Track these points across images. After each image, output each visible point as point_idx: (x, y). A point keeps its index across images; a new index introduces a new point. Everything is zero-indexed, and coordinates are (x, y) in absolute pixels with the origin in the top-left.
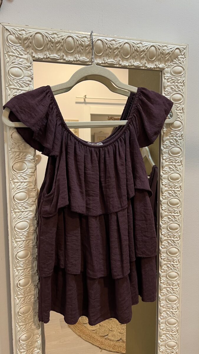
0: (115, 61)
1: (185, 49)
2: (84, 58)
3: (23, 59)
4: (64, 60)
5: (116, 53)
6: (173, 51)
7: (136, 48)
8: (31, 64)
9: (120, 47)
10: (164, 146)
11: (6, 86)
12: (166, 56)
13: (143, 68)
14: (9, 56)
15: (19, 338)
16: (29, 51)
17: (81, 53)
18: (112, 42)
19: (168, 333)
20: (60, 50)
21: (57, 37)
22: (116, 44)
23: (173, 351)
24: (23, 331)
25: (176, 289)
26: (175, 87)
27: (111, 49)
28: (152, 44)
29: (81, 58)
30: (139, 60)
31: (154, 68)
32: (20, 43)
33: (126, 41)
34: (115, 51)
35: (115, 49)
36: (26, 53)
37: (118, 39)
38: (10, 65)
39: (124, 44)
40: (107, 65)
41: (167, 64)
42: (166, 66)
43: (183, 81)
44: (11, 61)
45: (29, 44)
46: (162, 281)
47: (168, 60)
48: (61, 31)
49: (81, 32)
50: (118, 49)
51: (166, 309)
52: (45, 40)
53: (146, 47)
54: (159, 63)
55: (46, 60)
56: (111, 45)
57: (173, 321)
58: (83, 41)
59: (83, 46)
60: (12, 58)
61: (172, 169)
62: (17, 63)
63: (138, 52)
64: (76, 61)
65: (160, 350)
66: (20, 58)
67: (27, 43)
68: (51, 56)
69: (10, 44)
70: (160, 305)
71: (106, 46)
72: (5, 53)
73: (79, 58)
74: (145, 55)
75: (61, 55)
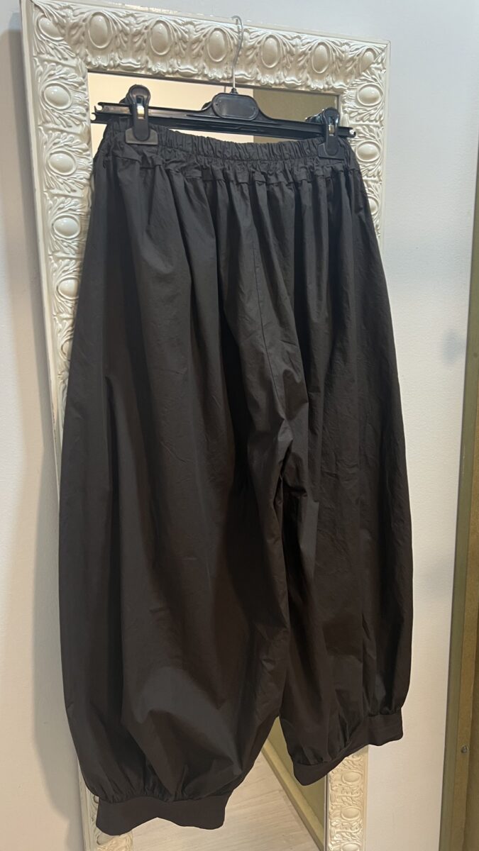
0: (248, 74)
1: (383, 51)
2: (188, 66)
3: (68, 68)
4: (149, 70)
5: (250, 57)
6: (361, 55)
7: (289, 47)
8: (84, 77)
9: (258, 46)
11: (39, 124)
12: (347, 66)
13: (303, 89)
14: (42, 61)
16: (81, 50)
17: (182, 56)
20: (140, 49)
21: (135, 22)
22: (251, 39)
26: (364, 129)
27: (240, 48)
28: (320, 39)
29: (181, 67)
30: (295, 72)
31: (324, 89)
32: (63, 35)
33: (270, 32)
34: (248, 53)
35: (249, 49)
36: (74, 55)
37: (254, 29)
38: (46, 80)
39: (267, 38)
41: (348, 81)
42: (347, 84)
43: (380, 117)
44: (47, 73)
45: (79, 37)
47: (351, 73)
48: (142, 9)
49: (181, 13)
50: (254, 50)
52: (112, 29)
53: (309, 45)
54: (334, 80)
55: (113, 70)
56: (242, 39)
58: (186, 32)
59: (185, 42)
60: (48, 65)
62: (58, 77)
63: (293, 55)
64: (173, 73)
66: (64, 65)
67: (76, 34)
68: (122, 62)
69: (43, 37)
71: (232, 42)
72: (34, 55)
73: (179, 66)
74: (307, 62)
75: (144, 60)
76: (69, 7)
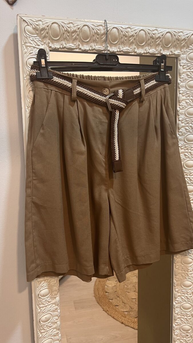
0: (130, 49)
2: (100, 47)
4: (80, 49)
5: (131, 40)
6: (189, 37)
7: (152, 35)
8: (47, 54)
9: (136, 35)
10: (179, 133)
11: (24, 77)
12: (182, 43)
13: (159, 55)
14: (27, 46)
15: (40, 319)
16: (46, 41)
17: (97, 42)
18: (127, 29)
19: (183, 317)
20: (76, 39)
22: (132, 31)
23: (188, 335)
24: (43, 312)
25: (191, 275)
26: (191, 73)
27: (126, 36)
28: (168, 30)
29: (96, 47)
30: (154, 47)
31: (170, 55)
32: (37, 34)
33: (142, 28)
34: (130, 39)
35: (130, 37)
36: (43, 43)
37: (133, 27)
38: (28, 56)
39: (140, 31)
40: (122, 53)
41: (182, 50)
42: (181, 52)
44: (29, 52)
45: (45, 35)
46: (177, 267)
47: (184, 46)
48: (77, 20)
49: (96, 21)
50: (133, 36)
51: (181, 294)
52: (61, 30)
53: (162, 33)
54: (175, 50)
55: (62, 50)
56: (127, 32)
57: (188, 305)
58: (98, 30)
59: (98, 35)
60: (30, 49)
61: (188, 156)
62: (34, 54)
63: (153, 38)
64: (92, 50)
65: (174, 333)
66: (37, 48)
67: (44, 33)
68: (67, 45)
69: (27, 35)
70: (175, 290)
71: (122, 33)
72: (23, 44)
73: (95, 46)
74: (161, 41)
75: (77, 44)
76: (40, 20)
